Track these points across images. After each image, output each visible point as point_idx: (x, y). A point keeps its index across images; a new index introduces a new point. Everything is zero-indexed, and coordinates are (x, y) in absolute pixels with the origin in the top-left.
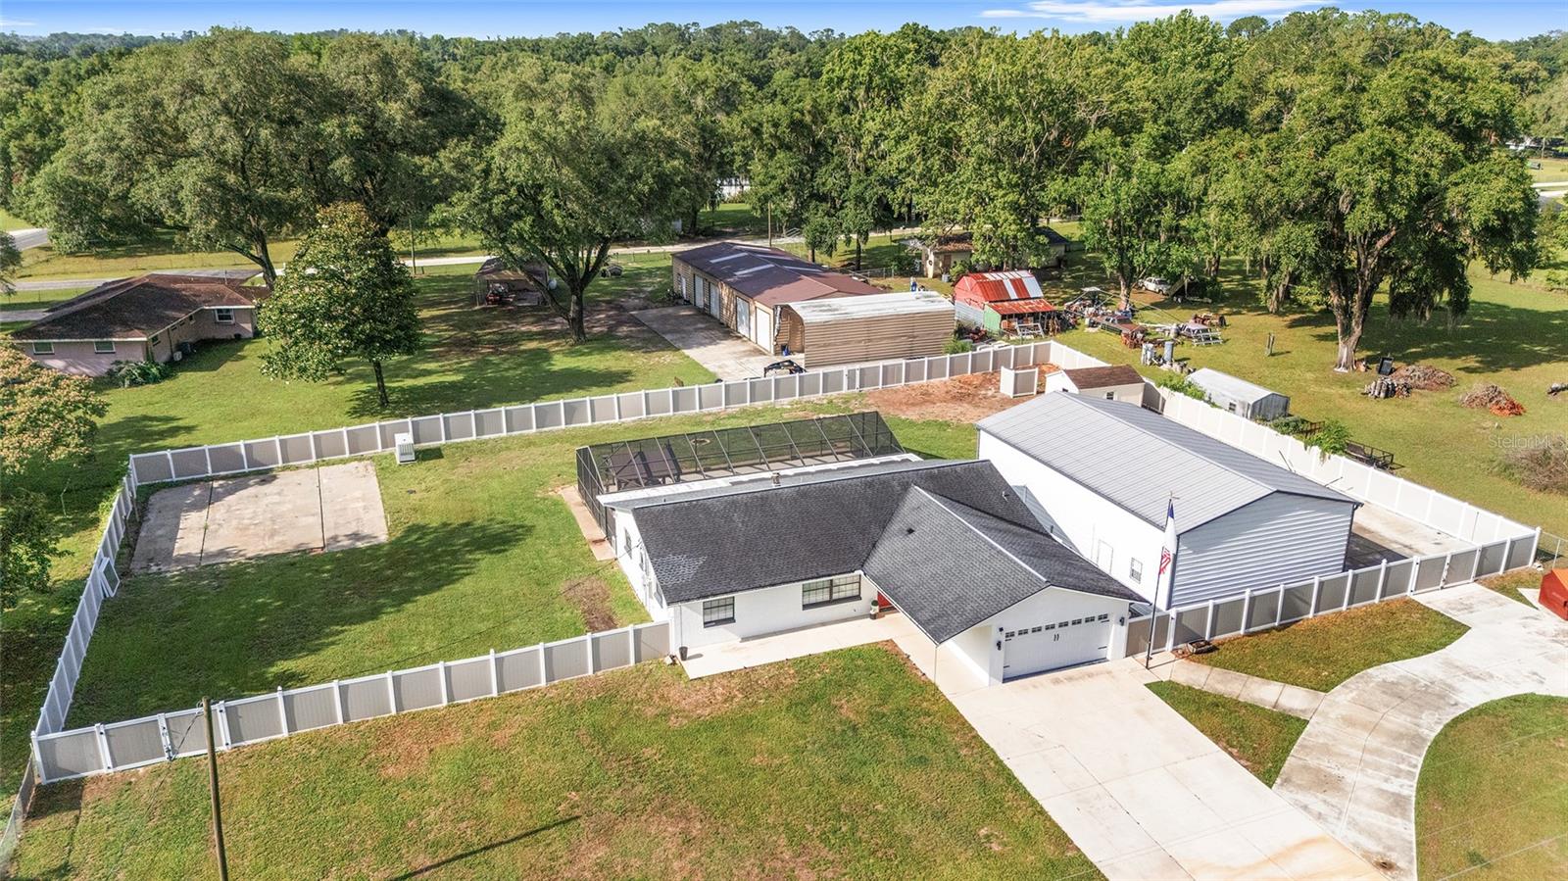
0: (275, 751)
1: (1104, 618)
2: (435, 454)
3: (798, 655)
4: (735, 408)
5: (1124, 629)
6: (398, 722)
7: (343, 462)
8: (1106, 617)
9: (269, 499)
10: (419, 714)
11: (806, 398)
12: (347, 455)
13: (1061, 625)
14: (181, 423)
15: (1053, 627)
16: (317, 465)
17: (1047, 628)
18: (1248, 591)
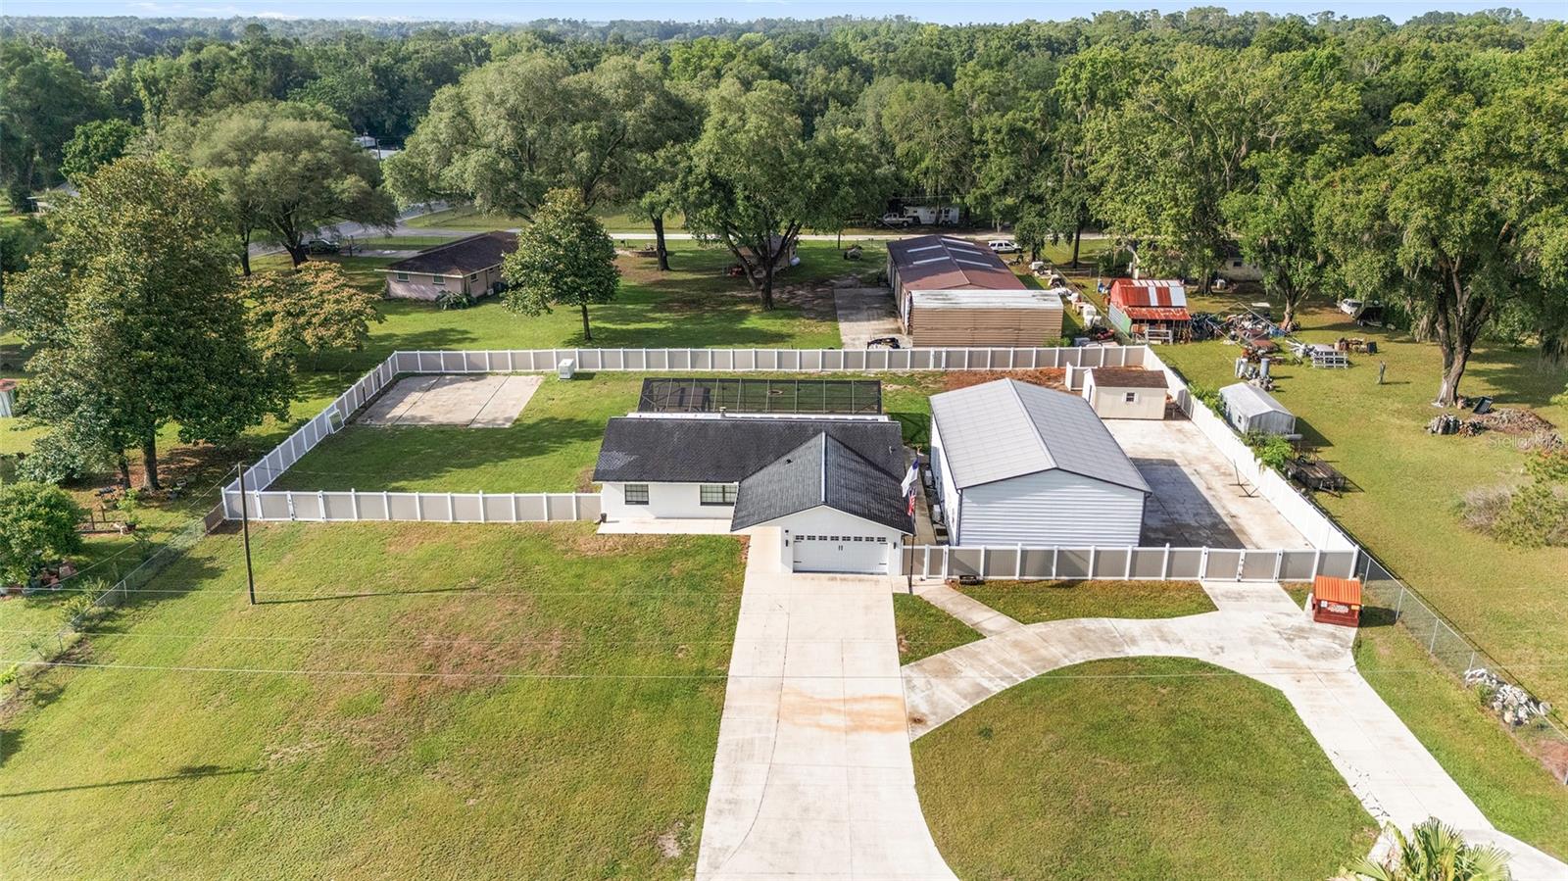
0: (346, 526)
1: (882, 540)
2: (589, 376)
3: (677, 533)
4: (830, 371)
5: (898, 552)
6: (419, 526)
7: (528, 374)
8: (884, 539)
9: (465, 392)
10: (434, 524)
11: (893, 370)
12: (533, 370)
13: (844, 539)
14: (469, 336)
15: (837, 539)
16: (511, 374)
17: (832, 538)
18: (1020, 544)
